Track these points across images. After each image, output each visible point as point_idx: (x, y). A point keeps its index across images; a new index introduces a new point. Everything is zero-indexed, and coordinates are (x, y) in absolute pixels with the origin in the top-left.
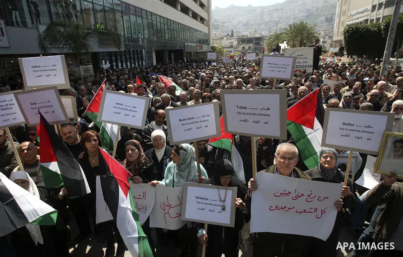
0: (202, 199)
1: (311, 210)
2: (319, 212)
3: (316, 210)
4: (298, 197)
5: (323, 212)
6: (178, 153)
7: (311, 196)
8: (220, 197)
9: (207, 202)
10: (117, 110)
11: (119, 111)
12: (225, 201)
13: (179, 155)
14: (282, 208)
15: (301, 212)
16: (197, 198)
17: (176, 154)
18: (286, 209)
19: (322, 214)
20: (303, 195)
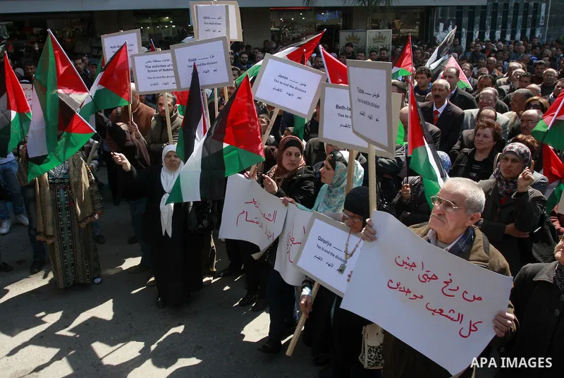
0: (325, 242)
1: (451, 315)
2: (465, 324)
3: (461, 317)
4: (427, 278)
5: (473, 328)
6: (334, 166)
7: (450, 286)
8: (347, 249)
9: (328, 248)
10: (278, 86)
11: (282, 87)
12: (351, 255)
13: (334, 169)
14: (404, 291)
15: (434, 311)
16: (320, 239)
17: (330, 166)
18: (411, 295)
19: (470, 330)
20: (437, 278)
